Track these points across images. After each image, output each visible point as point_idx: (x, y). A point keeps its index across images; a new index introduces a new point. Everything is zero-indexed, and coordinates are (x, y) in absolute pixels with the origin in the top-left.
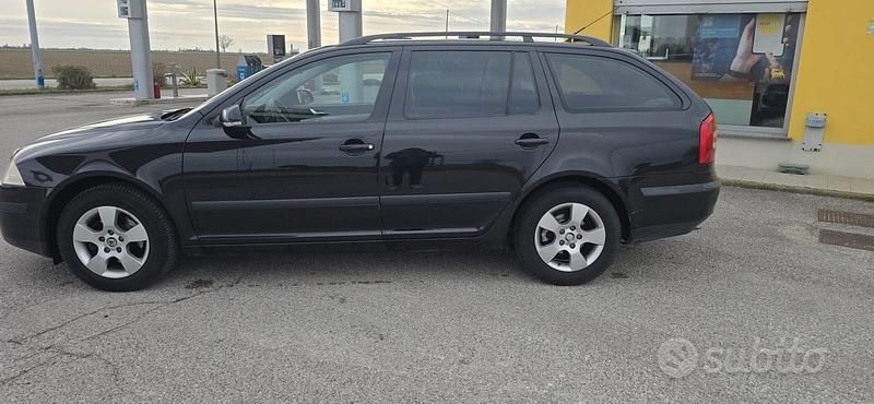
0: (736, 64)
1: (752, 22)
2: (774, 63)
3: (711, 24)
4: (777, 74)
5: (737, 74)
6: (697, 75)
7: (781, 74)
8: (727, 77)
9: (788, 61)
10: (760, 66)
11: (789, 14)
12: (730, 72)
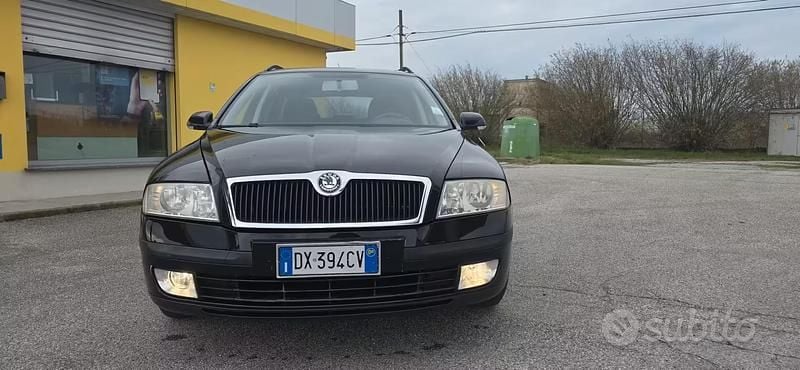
0: (131, 108)
1: (137, 74)
2: (155, 108)
3: (106, 72)
4: (158, 116)
5: (133, 116)
6: (102, 116)
7: (161, 116)
8: (125, 117)
9: (163, 106)
10: (146, 110)
11: (158, 72)
12: (127, 114)
